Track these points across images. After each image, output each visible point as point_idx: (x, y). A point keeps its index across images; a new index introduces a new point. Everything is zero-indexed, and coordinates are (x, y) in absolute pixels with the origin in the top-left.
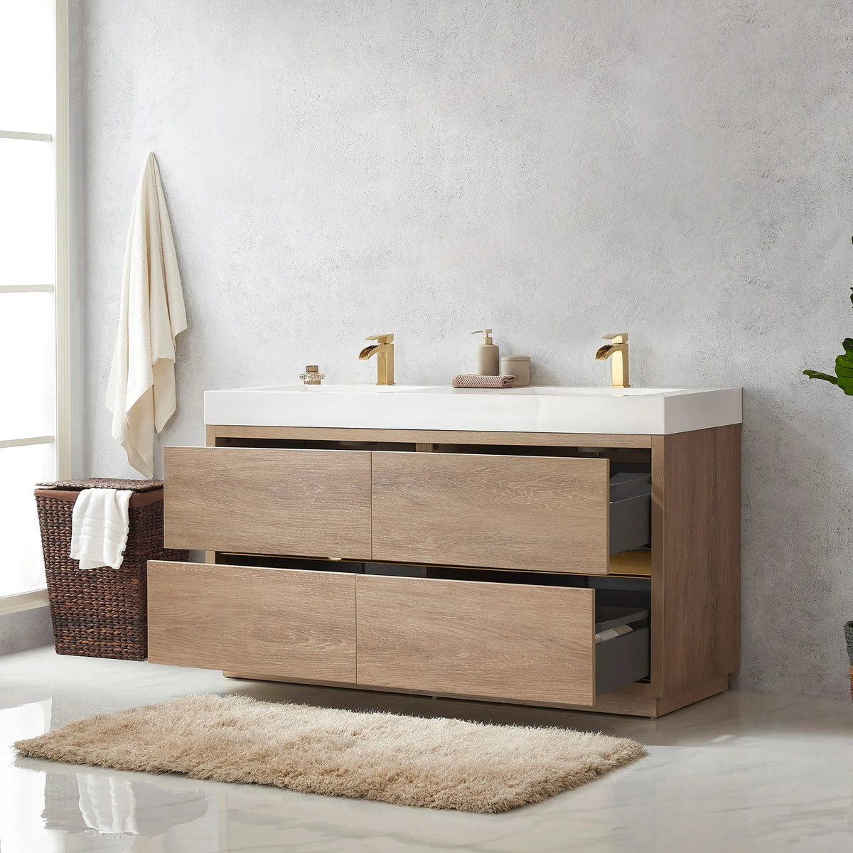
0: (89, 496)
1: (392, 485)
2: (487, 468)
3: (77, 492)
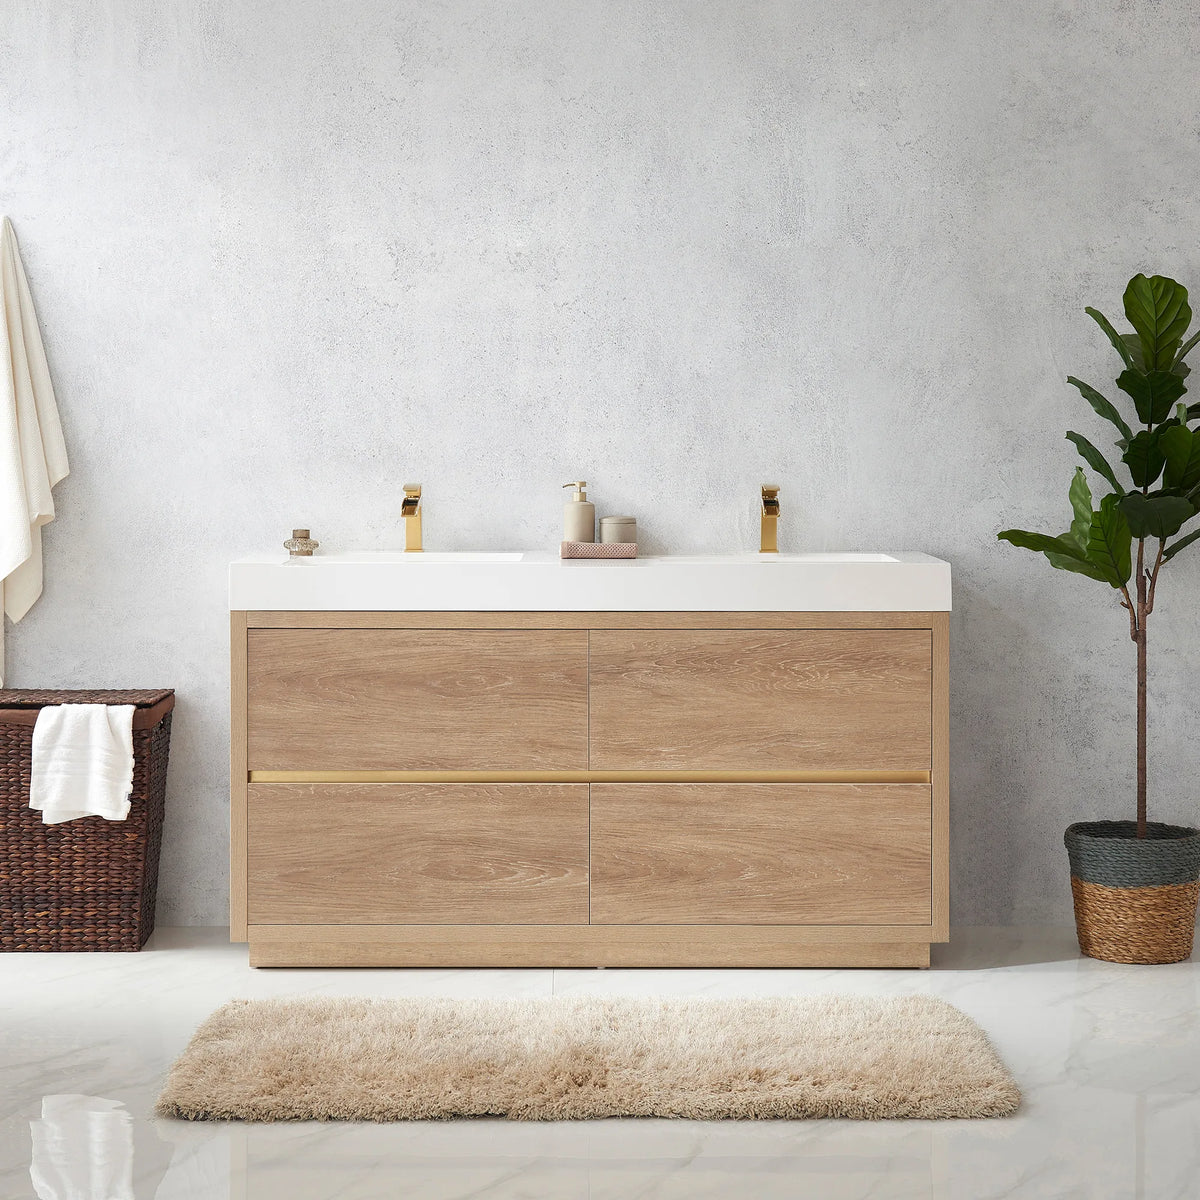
0: (62, 717)
1: (621, 673)
2: (762, 646)
3: (34, 711)
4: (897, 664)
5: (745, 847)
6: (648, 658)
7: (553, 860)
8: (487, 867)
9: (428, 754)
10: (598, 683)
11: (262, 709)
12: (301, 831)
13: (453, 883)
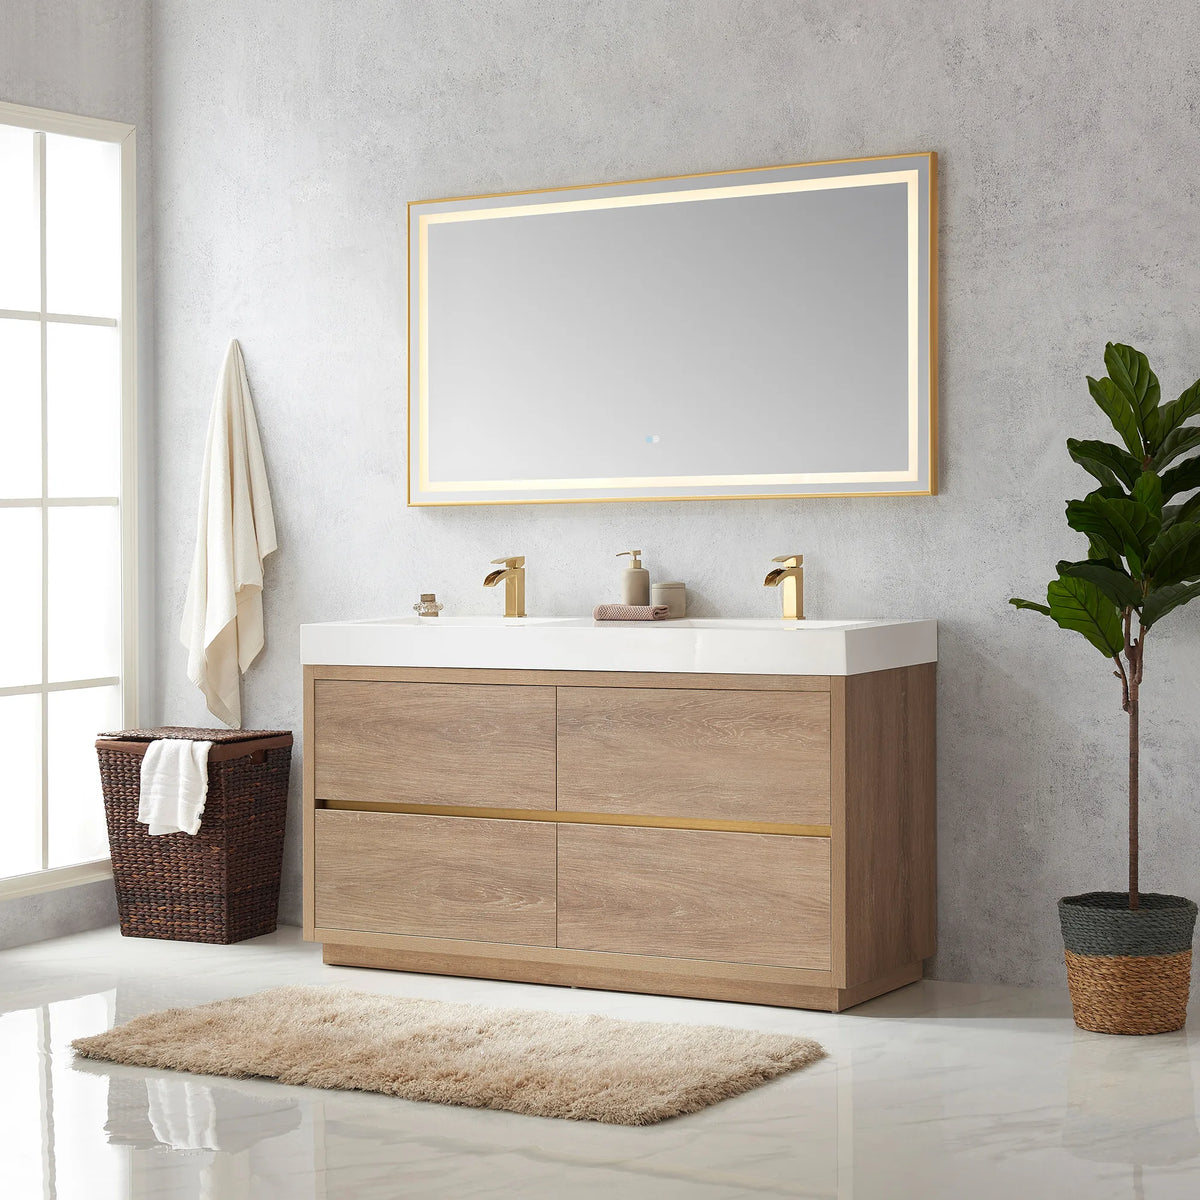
0: (161, 749)
3: (147, 744)
4: (800, 725)
5: (676, 887)
6: (600, 713)
7: (528, 889)
8: (481, 891)
9: (439, 791)
10: (564, 734)
11: (325, 748)
12: (350, 851)
13: (457, 903)
